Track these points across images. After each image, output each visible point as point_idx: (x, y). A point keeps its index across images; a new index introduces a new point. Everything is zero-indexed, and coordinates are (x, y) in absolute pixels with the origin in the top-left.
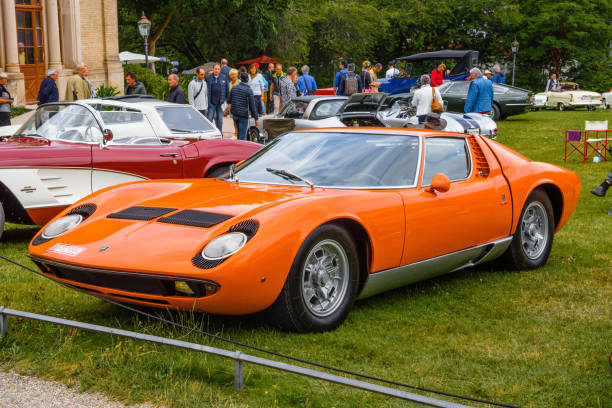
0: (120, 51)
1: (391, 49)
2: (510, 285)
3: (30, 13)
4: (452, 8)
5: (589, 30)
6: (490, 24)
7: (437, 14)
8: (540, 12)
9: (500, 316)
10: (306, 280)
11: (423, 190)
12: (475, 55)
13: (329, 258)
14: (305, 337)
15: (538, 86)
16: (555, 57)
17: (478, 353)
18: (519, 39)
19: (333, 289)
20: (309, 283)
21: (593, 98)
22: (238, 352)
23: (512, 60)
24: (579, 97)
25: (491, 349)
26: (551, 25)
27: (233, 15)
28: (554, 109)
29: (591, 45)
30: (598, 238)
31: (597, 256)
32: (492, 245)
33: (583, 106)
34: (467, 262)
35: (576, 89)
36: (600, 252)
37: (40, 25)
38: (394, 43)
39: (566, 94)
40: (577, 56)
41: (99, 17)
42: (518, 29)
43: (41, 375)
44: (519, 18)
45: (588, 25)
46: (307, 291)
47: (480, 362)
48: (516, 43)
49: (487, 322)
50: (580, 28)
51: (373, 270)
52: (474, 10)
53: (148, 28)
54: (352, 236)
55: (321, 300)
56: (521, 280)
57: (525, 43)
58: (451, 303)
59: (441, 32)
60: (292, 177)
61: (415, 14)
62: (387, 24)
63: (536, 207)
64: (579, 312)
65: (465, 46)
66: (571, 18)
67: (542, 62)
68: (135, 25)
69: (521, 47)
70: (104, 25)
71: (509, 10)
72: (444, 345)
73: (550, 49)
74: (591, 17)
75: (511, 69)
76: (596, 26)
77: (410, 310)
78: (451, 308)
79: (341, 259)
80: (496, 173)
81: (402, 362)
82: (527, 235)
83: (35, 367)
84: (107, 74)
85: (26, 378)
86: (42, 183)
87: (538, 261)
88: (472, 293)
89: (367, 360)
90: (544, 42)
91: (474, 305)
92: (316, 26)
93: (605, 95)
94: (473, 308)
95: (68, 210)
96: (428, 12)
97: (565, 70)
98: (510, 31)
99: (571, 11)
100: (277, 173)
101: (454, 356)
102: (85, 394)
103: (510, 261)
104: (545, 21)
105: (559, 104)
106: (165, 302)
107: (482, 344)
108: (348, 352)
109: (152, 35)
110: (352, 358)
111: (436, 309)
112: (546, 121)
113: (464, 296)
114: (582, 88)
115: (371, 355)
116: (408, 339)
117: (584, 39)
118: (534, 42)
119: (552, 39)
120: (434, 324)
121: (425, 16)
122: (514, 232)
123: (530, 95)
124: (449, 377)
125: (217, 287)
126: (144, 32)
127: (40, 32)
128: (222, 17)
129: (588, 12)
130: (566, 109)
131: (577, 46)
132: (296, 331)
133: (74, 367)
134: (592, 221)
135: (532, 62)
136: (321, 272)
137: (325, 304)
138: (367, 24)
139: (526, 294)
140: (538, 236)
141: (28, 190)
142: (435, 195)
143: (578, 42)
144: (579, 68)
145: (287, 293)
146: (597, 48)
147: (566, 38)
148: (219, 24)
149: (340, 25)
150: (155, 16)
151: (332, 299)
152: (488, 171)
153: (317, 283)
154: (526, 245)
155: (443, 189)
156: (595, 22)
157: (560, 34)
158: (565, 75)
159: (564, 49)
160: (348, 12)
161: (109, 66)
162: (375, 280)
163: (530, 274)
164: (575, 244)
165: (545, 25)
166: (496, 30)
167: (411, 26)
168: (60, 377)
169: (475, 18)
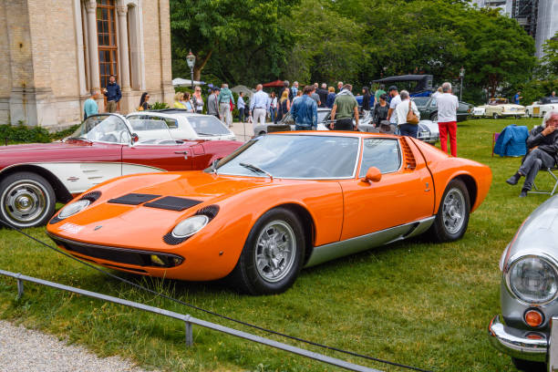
0: (173, 78)
1: (371, 75)
2: (432, 254)
3: (109, 52)
4: (416, 44)
5: (516, 60)
6: (444, 56)
7: (405, 49)
8: (480, 47)
9: (419, 281)
10: (259, 252)
11: (359, 181)
12: (430, 78)
13: (279, 235)
14: (257, 299)
15: (479, 101)
16: (492, 80)
17: (396, 313)
18: (465, 67)
19: (283, 259)
20: (262, 255)
21: (518, 109)
22: (188, 316)
23: (460, 81)
24: (509, 109)
25: (406, 310)
26: (489, 57)
27: (256, 51)
28: (490, 118)
29: (518, 71)
30: (507, 216)
31: (504, 231)
32: (418, 223)
33: (512, 115)
34: (398, 236)
35: (506, 103)
36: (507, 228)
37: (116, 60)
38: (374, 70)
39: (499, 106)
40: (508, 80)
41: (158, 54)
42: (464, 59)
43: (41, 329)
44: (465, 52)
45: (516, 57)
46: (260, 262)
47: (395, 321)
48: (463, 70)
49: (408, 286)
50: (510, 59)
51: (317, 244)
52: (432, 45)
53: (194, 61)
54: (298, 218)
55: (273, 269)
56: (442, 251)
57: (469, 69)
58: (382, 270)
59: (408, 62)
60: (258, 170)
61: (389, 50)
62: (368, 56)
63: (455, 193)
64: (483, 277)
65: (426, 72)
66: (503, 52)
67: (482, 84)
68: (185, 59)
69: (467, 73)
70: (161, 59)
71: (458, 46)
72: (368, 306)
73: (487, 74)
74: (518, 51)
75: (459, 89)
76: (521, 57)
77: (348, 276)
78: (381, 274)
79: (289, 236)
80: (421, 166)
81: (330, 321)
82: (448, 215)
83: (39, 323)
84: (163, 94)
85: (30, 331)
86: (84, 174)
87: (457, 235)
88: (400, 261)
89: (302, 319)
90: (483, 69)
91: (401, 271)
92: (316, 58)
93: (528, 107)
94: (399, 274)
95: (80, 197)
96: (398, 48)
97: (499, 89)
98: (459, 62)
99: (503, 47)
100: (247, 167)
101: (375, 316)
102: (72, 346)
103: (434, 235)
104: (484, 54)
105: (494, 114)
106: (144, 271)
107: (400, 305)
108: (289, 312)
109: (197, 66)
110: (290, 318)
111: (369, 275)
112: (482, 126)
113: (395, 264)
114: (511, 102)
115: (307, 315)
116: (341, 301)
117: (512, 67)
118: (476, 69)
119: (489, 67)
120: (365, 287)
121: (396, 51)
122: (436, 212)
123: (470, 107)
124: (368, 335)
125: (183, 260)
126: (191, 64)
127: (116, 65)
128: (249, 53)
129: (515, 47)
130: (499, 117)
131: (508, 71)
132: (251, 295)
133: (67, 323)
134: (506, 202)
135: (475, 84)
136: (272, 247)
137: (276, 272)
138: (354, 57)
139: (443, 262)
140: (457, 215)
141: (73, 179)
142: (370, 184)
143: (509, 69)
144: (509, 88)
145: (242, 264)
146: (523, 73)
147: (499, 66)
148: (246, 58)
149: (334, 57)
150: (201, 53)
151: (282, 268)
152: (415, 165)
153: (269, 255)
154: (447, 223)
155: (376, 179)
156: (521, 55)
157: (495, 64)
158: (499, 92)
159: (498, 75)
160: (339, 48)
161: (165, 88)
162: (319, 252)
163: (449, 246)
164: (489, 220)
165: (483, 56)
166: (448, 61)
167: (386, 58)
168: (56, 331)
169: (433, 51)
